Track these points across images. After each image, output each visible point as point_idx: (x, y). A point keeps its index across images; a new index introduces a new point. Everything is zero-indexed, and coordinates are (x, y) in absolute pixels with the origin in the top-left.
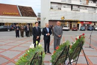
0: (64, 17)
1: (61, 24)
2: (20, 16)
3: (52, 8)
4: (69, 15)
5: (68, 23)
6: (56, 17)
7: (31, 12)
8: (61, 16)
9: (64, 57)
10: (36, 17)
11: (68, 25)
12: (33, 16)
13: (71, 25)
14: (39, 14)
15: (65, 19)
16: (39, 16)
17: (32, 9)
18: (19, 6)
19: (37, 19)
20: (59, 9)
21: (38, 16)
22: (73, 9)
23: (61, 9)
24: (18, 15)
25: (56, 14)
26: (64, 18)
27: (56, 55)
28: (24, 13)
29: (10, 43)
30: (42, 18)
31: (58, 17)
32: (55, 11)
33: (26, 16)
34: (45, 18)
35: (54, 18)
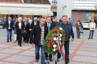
19: (51, 8)
21: (52, 2)
29: (4, 48)
30: (59, 6)
34: (66, 7)
35: (82, 6)
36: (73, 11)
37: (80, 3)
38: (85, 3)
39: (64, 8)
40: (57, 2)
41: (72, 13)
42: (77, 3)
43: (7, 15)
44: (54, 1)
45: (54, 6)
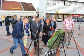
0: (58, 11)
1: (56, 17)
2: (23, 10)
3: (48, 4)
4: (62, 9)
5: (61, 15)
7: (31, 7)
8: (56, 10)
9: (58, 42)
10: (36, 11)
11: (61, 17)
12: (33, 11)
13: (64, 17)
14: (38, 8)
15: (59, 13)
16: (38, 10)
17: (32, 5)
18: (22, 3)
19: (37, 13)
20: (54, 4)
22: (65, 4)
23: (55, 4)
25: (52, 9)
27: (52, 40)
31: (53, 11)
33: (27, 10)
36: (46, 14)
37: (49, 10)
39: (42, 13)
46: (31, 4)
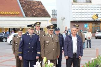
1: (93, 27)
2: (22, 16)
6: (83, 16)
7: (40, 9)
8: (92, 13)
10: (50, 16)
12: (44, 16)
14: (54, 11)
16: (55, 15)
19: (51, 20)
21: (53, 15)
23: (91, 2)
24: (19, 14)
25: (83, 11)
26: (98, 17)
28: (28, 11)
29: (6, 60)
30: (58, 18)
31: (86, 16)
32: (81, 5)
33: (32, 16)
34: (65, 18)
35: (80, 17)
36: (72, 22)
37: (78, 15)
38: (83, 15)
39: (63, 20)
40: (56, 15)
41: (71, 25)
42: (75, 15)
43: (10, 29)
44: (54, 14)
45: (54, 18)
46: (40, 3)
